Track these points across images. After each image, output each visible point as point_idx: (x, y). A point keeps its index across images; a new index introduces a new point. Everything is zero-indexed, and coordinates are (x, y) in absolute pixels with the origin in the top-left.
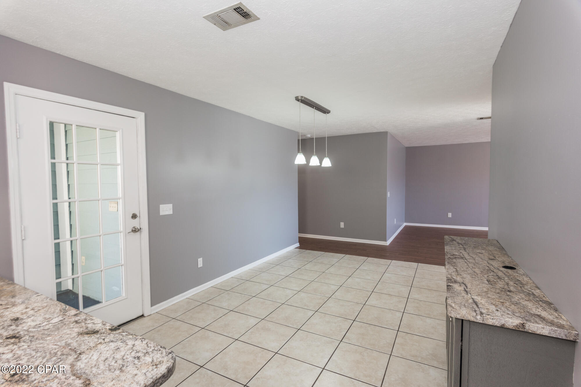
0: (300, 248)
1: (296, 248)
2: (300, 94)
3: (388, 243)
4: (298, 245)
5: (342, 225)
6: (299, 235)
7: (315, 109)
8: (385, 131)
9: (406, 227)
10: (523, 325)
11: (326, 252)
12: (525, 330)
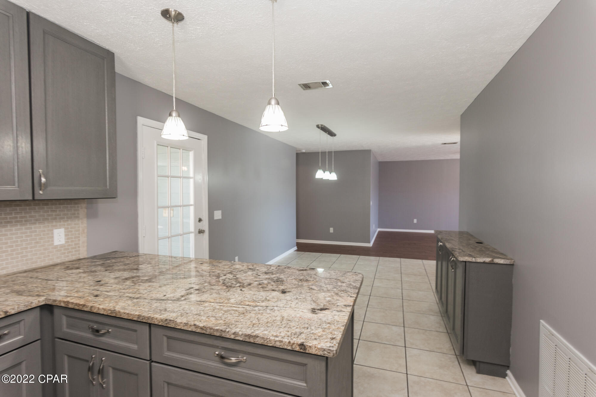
0: (298, 250)
1: (295, 251)
2: (320, 123)
3: (371, 245)
4: (296, 248)
5: (331, 230)
6: (297, 240)
7: (328, 134)
8: (368, 149)
9: (380, 233)
10: (493, 260)
11: (323, 253)
12: (493, 262)
